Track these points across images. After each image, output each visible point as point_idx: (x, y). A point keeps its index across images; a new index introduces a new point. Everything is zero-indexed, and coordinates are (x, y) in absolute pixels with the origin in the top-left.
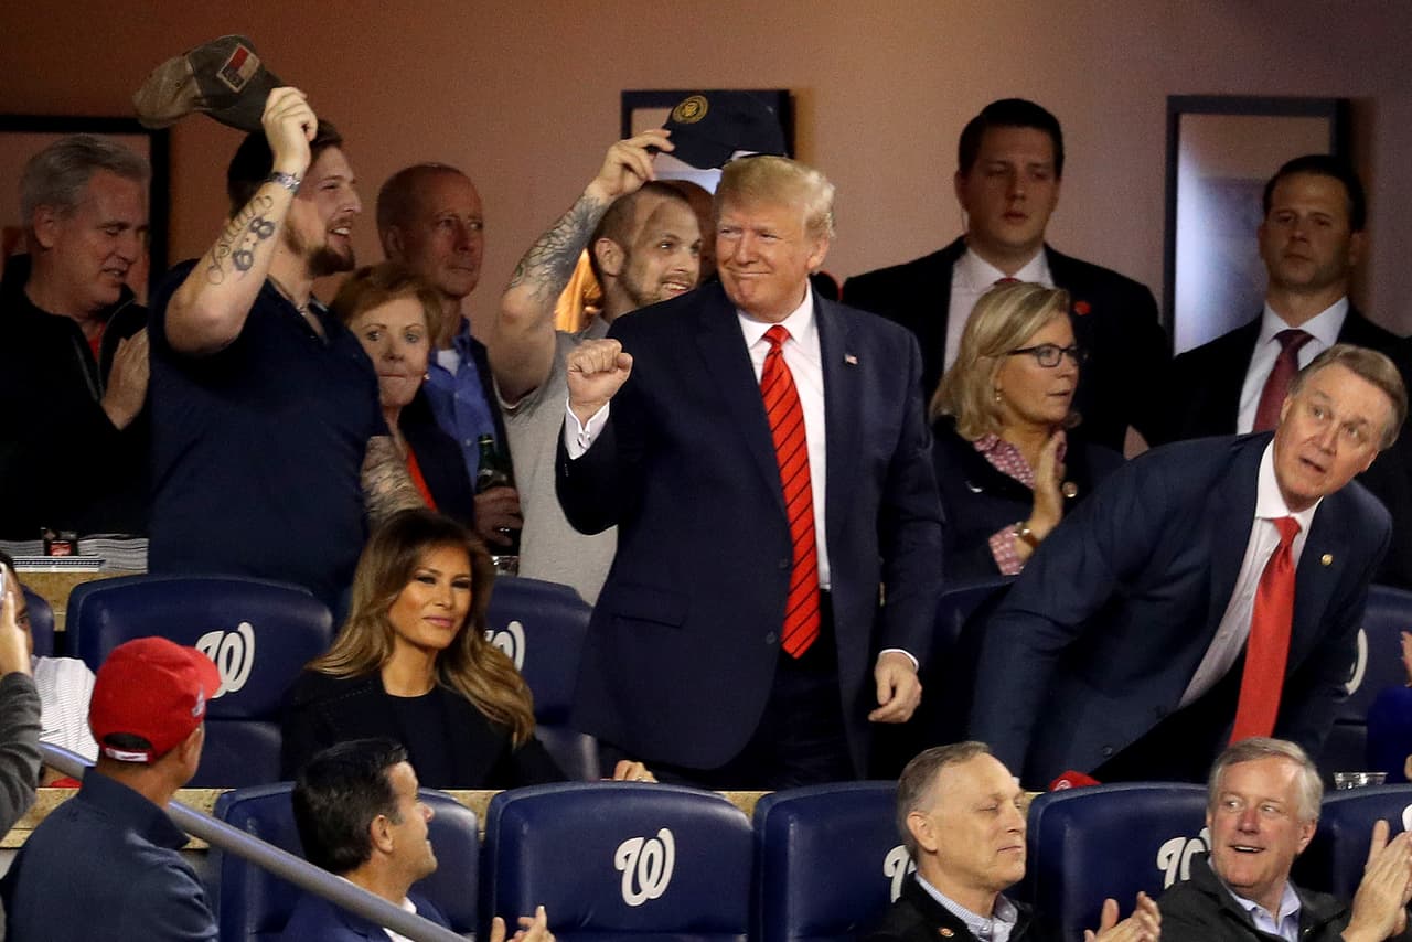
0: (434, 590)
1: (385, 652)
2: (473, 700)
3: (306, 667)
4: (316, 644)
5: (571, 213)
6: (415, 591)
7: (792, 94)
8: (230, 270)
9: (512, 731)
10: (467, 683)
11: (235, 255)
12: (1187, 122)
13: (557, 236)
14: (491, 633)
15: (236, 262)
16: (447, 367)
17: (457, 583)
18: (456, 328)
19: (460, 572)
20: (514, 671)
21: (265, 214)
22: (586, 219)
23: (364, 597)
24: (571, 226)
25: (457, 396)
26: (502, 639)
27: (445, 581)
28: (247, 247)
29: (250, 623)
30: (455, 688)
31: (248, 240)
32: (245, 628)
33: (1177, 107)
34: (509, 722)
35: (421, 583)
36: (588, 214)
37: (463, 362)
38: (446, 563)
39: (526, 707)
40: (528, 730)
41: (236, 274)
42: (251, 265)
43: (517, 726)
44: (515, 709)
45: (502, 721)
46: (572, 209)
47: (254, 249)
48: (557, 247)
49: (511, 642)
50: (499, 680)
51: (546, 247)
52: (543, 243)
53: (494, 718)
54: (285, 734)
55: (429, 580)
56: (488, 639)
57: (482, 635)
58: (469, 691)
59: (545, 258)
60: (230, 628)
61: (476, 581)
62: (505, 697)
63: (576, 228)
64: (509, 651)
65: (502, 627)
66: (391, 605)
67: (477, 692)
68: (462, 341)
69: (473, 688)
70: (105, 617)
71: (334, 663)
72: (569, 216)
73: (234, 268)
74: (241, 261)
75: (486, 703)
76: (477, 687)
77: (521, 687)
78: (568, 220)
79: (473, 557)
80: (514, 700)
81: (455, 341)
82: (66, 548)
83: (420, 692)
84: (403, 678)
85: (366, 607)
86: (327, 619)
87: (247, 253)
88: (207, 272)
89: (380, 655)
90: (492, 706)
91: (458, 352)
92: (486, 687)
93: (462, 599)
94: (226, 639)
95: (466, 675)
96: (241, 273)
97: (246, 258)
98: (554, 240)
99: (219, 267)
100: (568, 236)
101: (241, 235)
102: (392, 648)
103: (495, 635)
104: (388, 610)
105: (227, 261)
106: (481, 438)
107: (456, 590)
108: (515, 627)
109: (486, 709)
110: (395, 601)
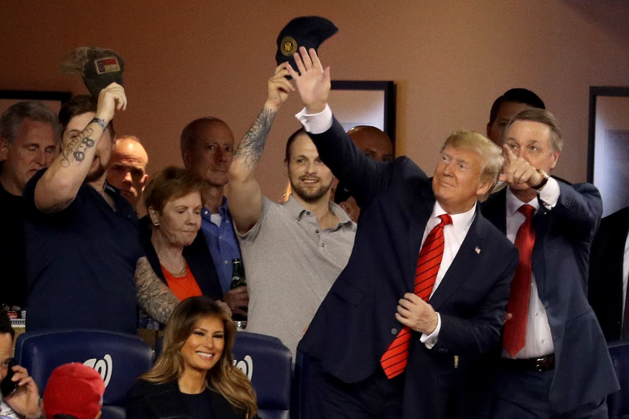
0: (202, 339)
1: (180, 370)
2: (225, 397)
3: (139, 378)
4: (144, 366)
5: (258, 120)
6: (194, 339)
7: (395, 83)
8: (73, 161)
9: (246, 412)
10: (222, 386)
11: (75, 154)
12: (600, 100)
13: (252, 132)
14: (235, 361)
15: (75, 156)
16: (215, 222)
17: (216, 336)
18: (220, 203)
19: (218, 330)
20: (247, 381)
21: (90, 136)
22: (266, 121)
23: (169, 342)
24: (258, 126)
25: (220, 238)
26: (241, 365)
27: (210, 335)
28: (81, 150)
29: (110, 355)
30: (217, 390)
31: (81, 147)
32: (108, 357)
33: (595, 93)
34: (244, 408)
35: (197, 335)
36: (266, 118)
37: (223, 220)
38: (210, 325)
39: (253, 401)
40: (254, 412)
41: (76, 163)
42: (84, 158)
43: (248, 411)
44: (248, 402)
45: (240, 407)
46: (258, 117)
47: (84, 151)
48: (252, 137)
49: (245, 366)
50: (239, 387)
51: (247, 138)
52: (245, 137)
53: (236, 406)
54: (127, 412)
55: (201, 334)
56: (234, 364)
57: (231, 362)
58: (224, 392)
59: (246, 144)
60: (100, 357)
61: (227, 334)
62: (243, 395)
63: (261, 126)
64: (244, 371)
65: (241, 358)
66: (182, 346)
67: (228, 392)
68: (223, 209)
69: (225, 389)
70: (35, 350)
71: (154, 376)
72: (257, 121)
73: (75, 160)
74: (78, 156)
75: (232, 398)
76: (228, 390)
77: (250, 390)
78: (257, 123)
79: (225, 322)
80: (248, 397)
81: (220, 209)
82: (15, 315)
83: (198, 392)
84: (189, 385)
85: (169, 347)
86: (151, 353)
87: (81, 153)
88: (61, 161)
89: (177, 372)
90: (235, 399)
91: (221, 215)
92: (232, 390)
93: (219, 344)
94: (98, 363)
95: (222, 384)
96: (78, 162)
97: (81, 155)
98: (250, 134)
99: (67, 159)
100: (257, 131)
101: (78, 144)
102: (183, 369)
103: (238, 362)
104: (180, 349)
105: (71, 156)
106: (234, 261)
107: (215, 339)
108: (248, 358)
109: (233, 401)
110: (183, 345)
